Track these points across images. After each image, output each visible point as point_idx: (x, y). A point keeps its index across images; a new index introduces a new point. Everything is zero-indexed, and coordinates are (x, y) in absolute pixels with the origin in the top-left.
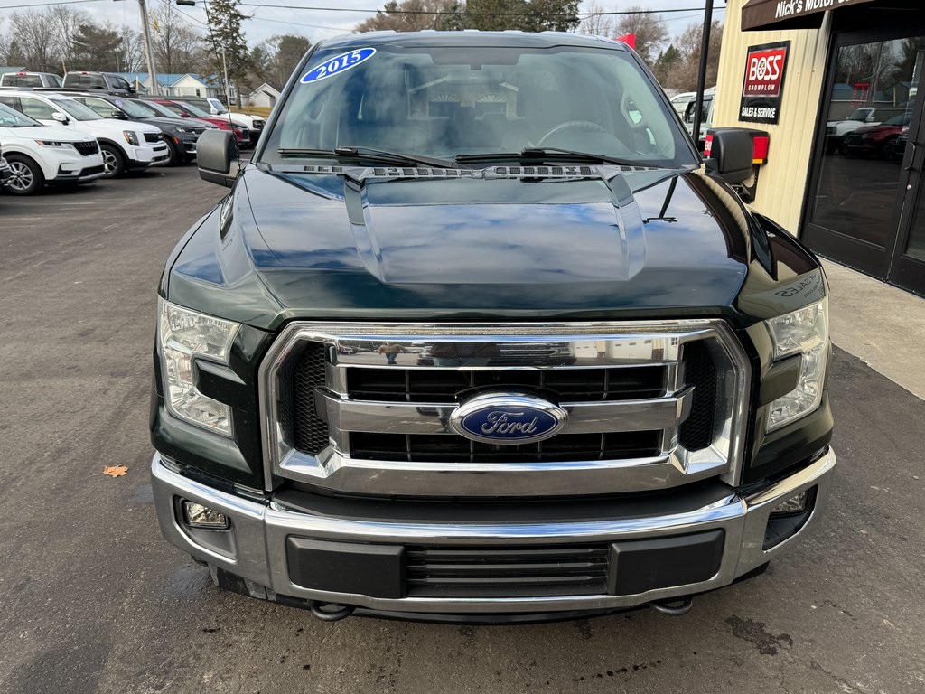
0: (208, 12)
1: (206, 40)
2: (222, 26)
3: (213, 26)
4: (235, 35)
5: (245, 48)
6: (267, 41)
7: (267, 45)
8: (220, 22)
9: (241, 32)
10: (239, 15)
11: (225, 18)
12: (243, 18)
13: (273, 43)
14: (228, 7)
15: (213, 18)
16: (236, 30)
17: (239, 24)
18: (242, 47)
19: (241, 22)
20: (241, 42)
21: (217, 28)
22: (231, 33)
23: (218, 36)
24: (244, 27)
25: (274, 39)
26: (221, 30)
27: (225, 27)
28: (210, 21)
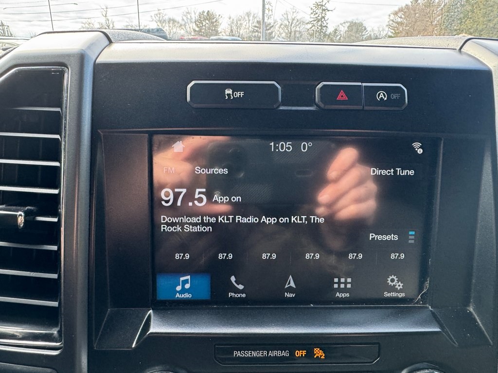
0: (312, 9)
2: (317, 15)
3: (312, 16)
4: (323, 20)
5: (327, 27)
8: (316, 14)
9: (326, 18)
10: (327, 9)
11: (319, 11)
12: (328, 11)
13: (343, 25)
14: (322, 5)
15: (314, 11)
16: (324, 17)
17: (326, 14)
18: (325, 26)
19: (327, 13)
20: (325, 23)
21: (314, 17)
22: (321, 19)
23: (314, 21)
24: (328, 15)
26: (316, 18)
27: (319, 16)
28: (312, 13)
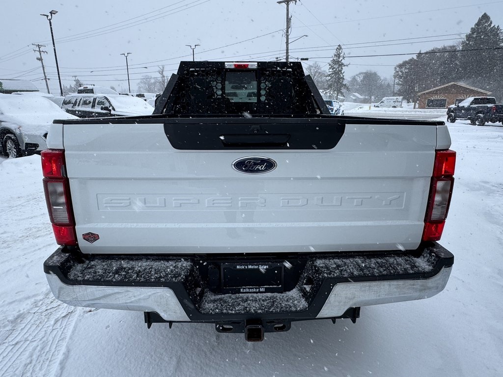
0: (330, 64)
1: (327, 76)
3: (331, 70)
4: (340, 73)
5: (344, 79)
6: (357, 75)
7: (356, 77)
8: (334, 68)
9: (342, 72)
10: (343, 64)
11: (336, 66)
12: (344, 66)
14: (339, 62)
15: (332, 67)
16: (341, 71)
17: (342, 68)
18: (342, 78)
20: (342, 76)
22: (338, 72)
23: (332, 74)
24: (344, 69)
25: (360, 74)
26: (334, 71)
27: (336, 70)
28: (330, 68)
